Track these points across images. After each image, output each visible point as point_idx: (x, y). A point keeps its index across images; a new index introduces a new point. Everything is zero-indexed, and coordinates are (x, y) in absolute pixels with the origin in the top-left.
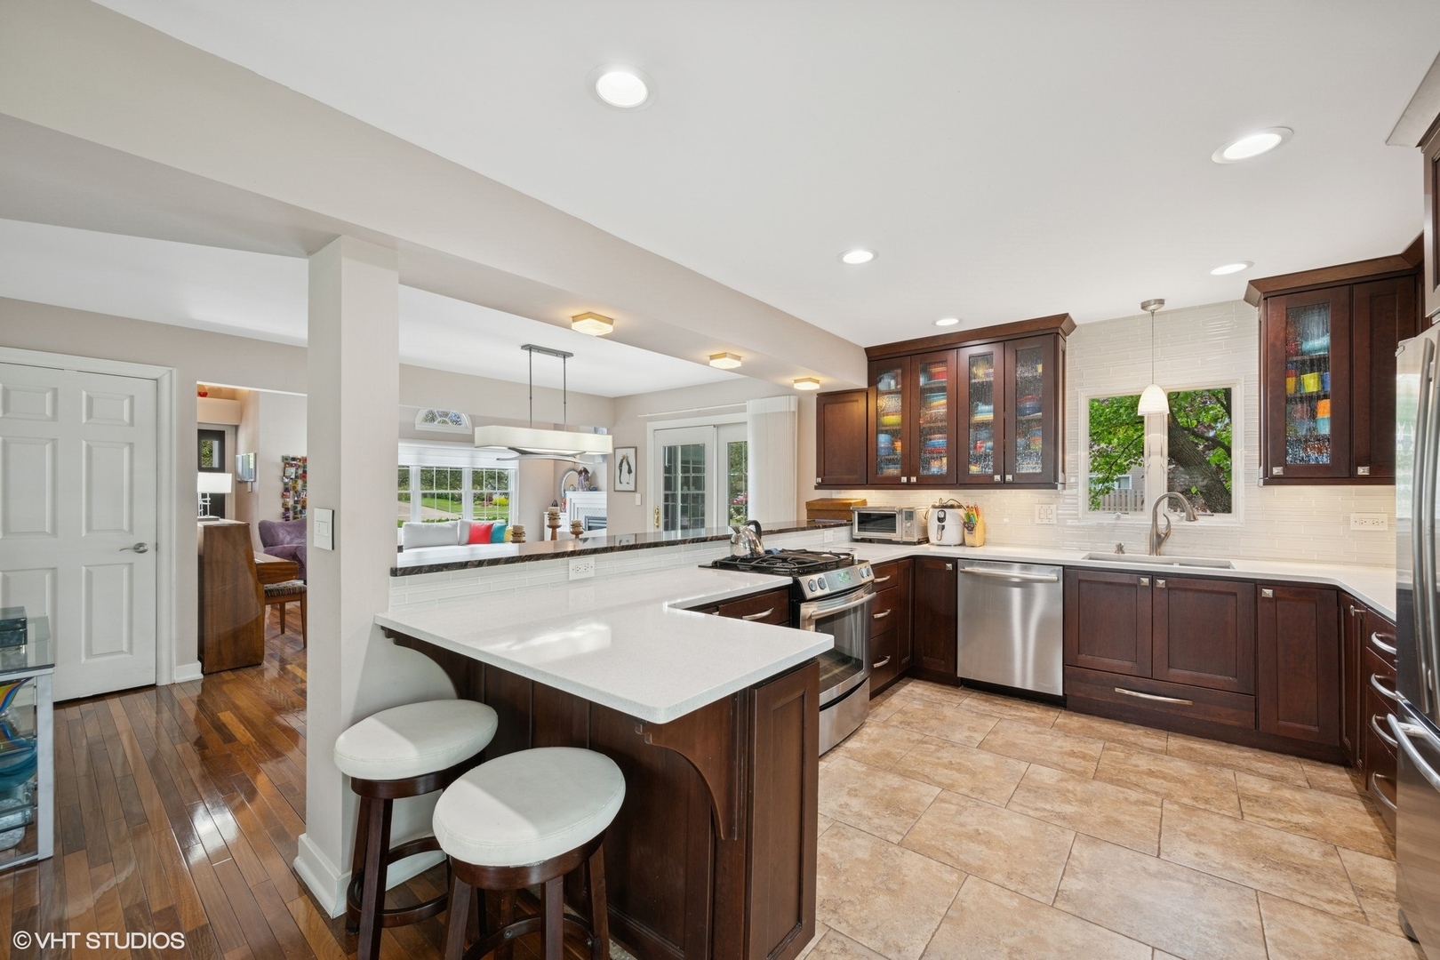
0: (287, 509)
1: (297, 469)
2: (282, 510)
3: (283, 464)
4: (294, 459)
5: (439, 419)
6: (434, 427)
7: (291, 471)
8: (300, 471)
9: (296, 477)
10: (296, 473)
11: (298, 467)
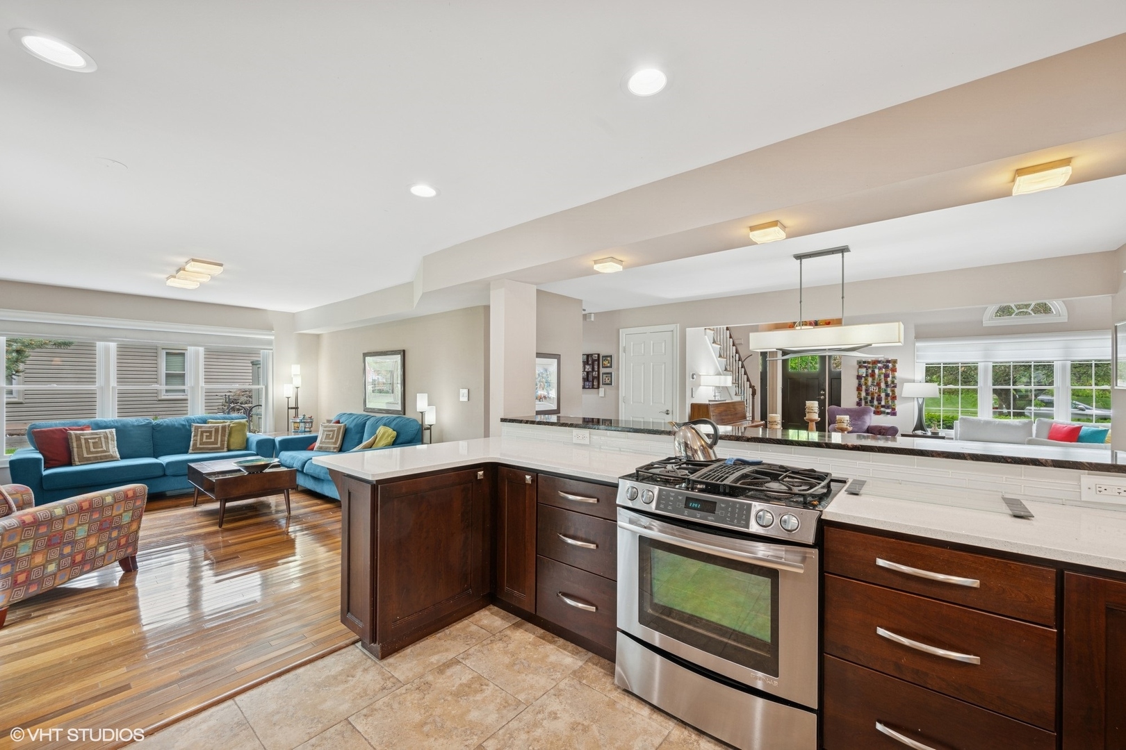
0: (861, 399)
1: (867, 369)
2: (857, 400)
3: (858, 366)
4: (865, 362)
5: (1017, 311)
6: (1006, 321)
7: (863, 372)
8: (870, 371)
9: (867, 375)
10: (867, 372)
11: (867, 368)
